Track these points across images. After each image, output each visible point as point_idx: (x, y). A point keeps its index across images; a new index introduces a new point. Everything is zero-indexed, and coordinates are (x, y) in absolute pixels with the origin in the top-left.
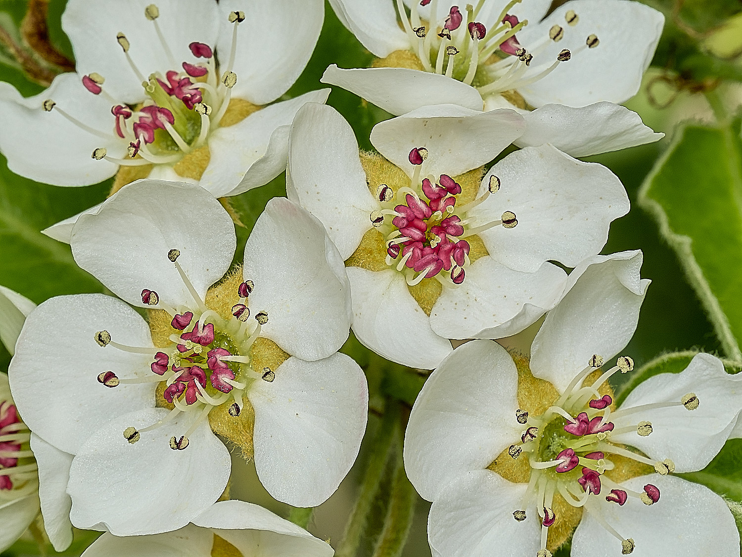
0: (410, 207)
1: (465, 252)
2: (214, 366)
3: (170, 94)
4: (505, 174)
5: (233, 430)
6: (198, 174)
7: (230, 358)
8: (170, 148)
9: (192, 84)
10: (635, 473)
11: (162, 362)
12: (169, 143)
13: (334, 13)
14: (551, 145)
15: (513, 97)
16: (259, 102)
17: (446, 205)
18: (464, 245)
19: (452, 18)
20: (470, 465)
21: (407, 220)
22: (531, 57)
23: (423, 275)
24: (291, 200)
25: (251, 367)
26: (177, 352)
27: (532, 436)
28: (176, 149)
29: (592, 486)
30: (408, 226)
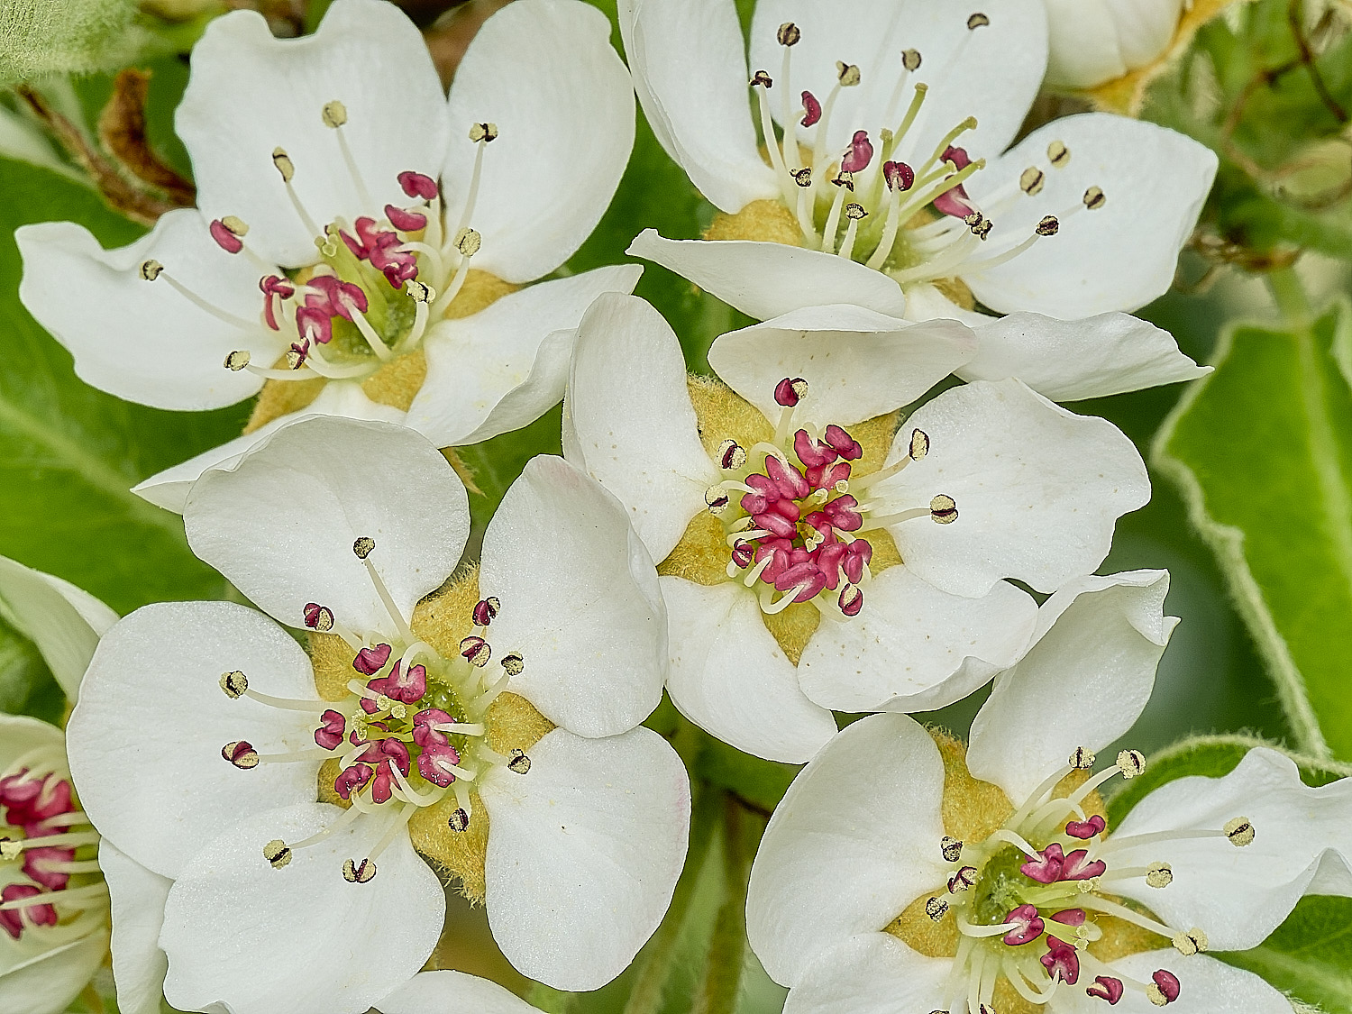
0: (772, 479)
1: (864, 559)
2: (424, 739)
3: (360, 258)
4: (936, 425)
5: (451, 848)
6: (405, 400)
7: (451, 727)
8: (355, 350)
9: (402, 243)
10: (1135, 946)
11: (332, 728)
12: (355, 340)
13: (652, 132)
14: (1020, 381)
15: (953, 289)
16: (515, 278)
17: (835, 478)
18: (863, 548)
19: (856, 151)
20: (854, 924)
21: (767, 500)
22: (990, 226)
23: (790, 596)
24: (570, 461)
25: (486, 741)
26: (361, 713)
27: (967, 883)
28: (367, 351)
29: (1064, 970)
30: (766, 513)
